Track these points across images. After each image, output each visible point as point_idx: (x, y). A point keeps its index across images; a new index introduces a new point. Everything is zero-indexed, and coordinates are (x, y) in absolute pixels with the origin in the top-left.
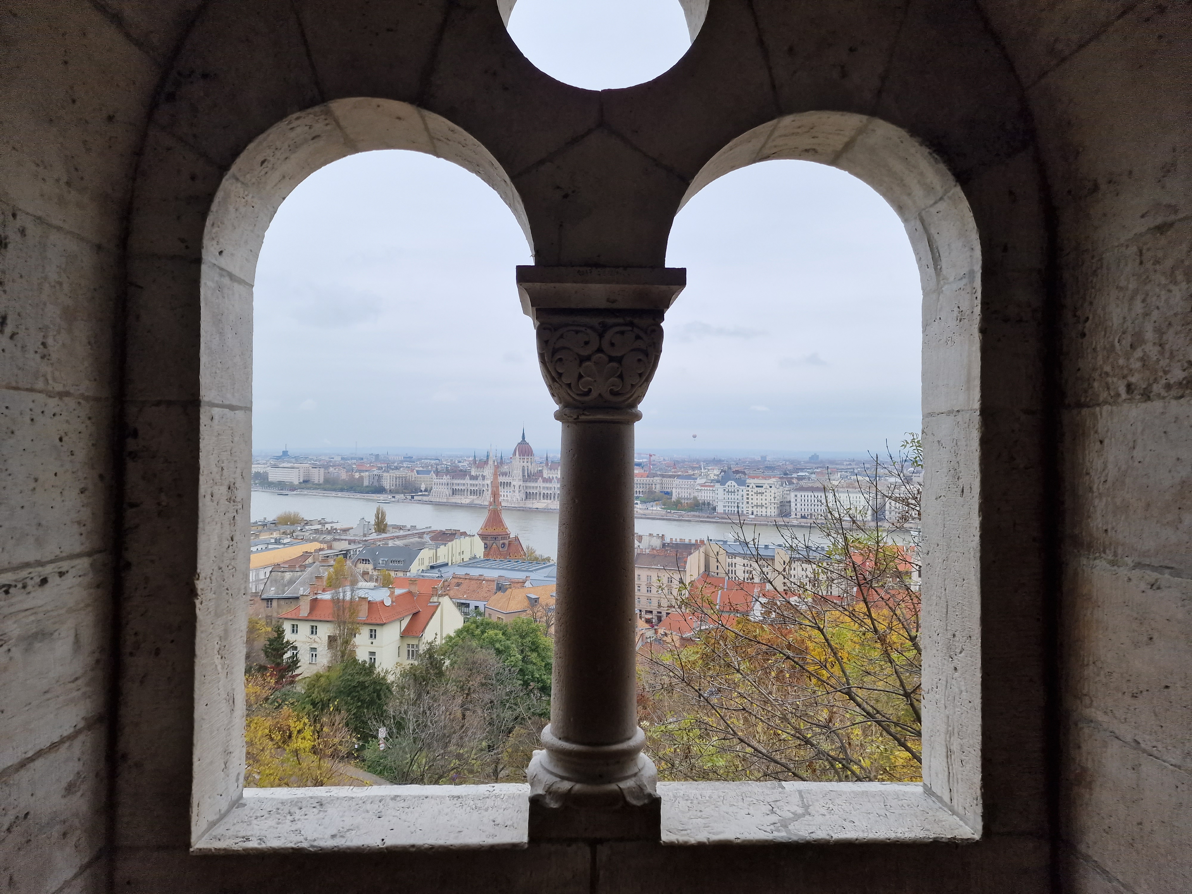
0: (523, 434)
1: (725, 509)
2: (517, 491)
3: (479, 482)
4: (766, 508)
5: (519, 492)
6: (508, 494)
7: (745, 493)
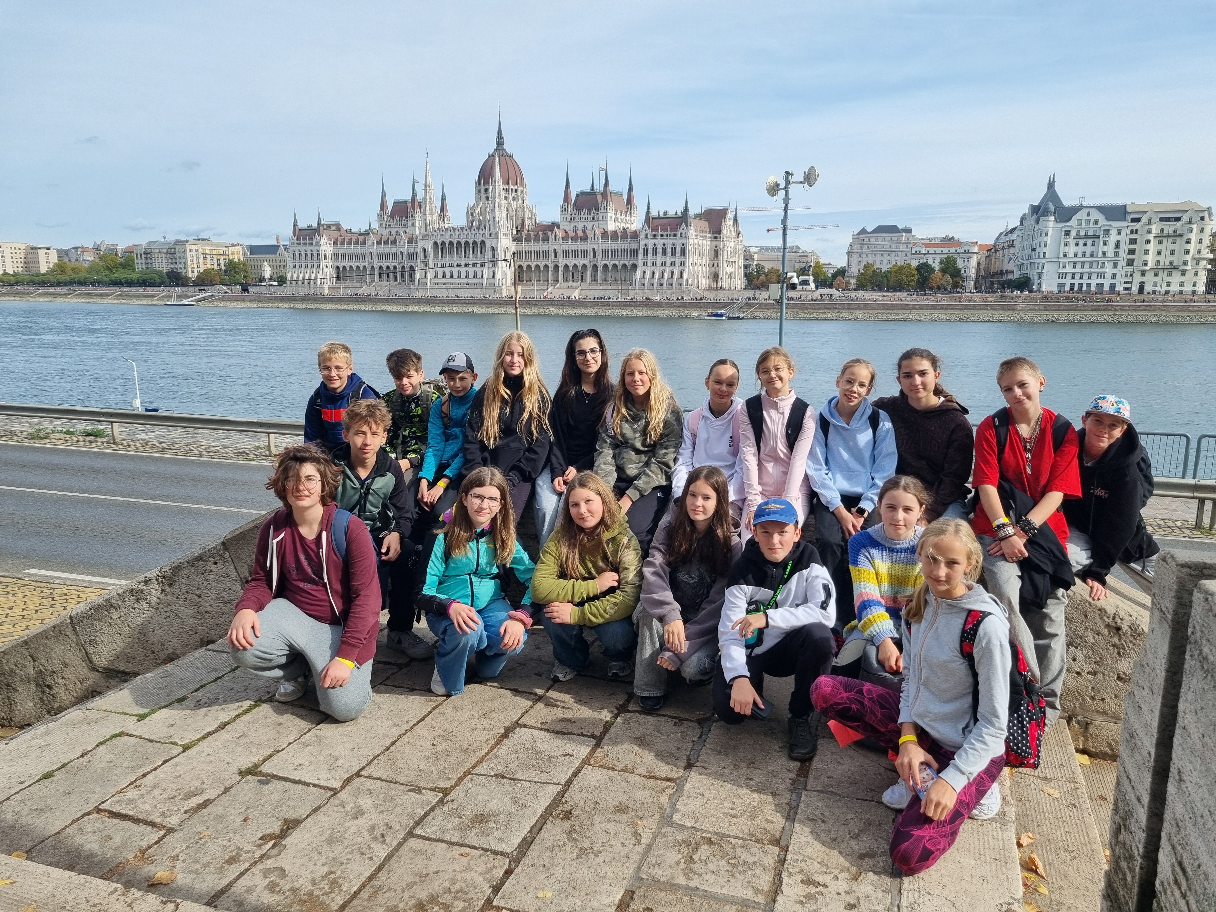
0: (500, 133)
1: (1061, 281)
3: (402, 247)
4: (1183, 273)
6: (479, 270)
7: (1124, 236)
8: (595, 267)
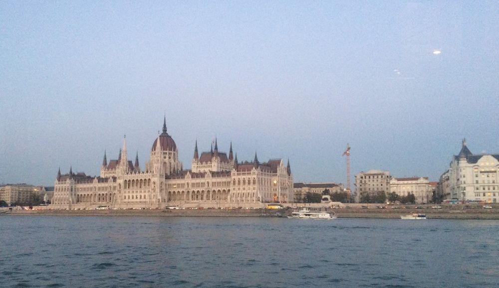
0: (165, 126)
2: (158, 190)
3: (111, 183)
5: (161, 190)
6: (147, 194)
8: (209, 191)
